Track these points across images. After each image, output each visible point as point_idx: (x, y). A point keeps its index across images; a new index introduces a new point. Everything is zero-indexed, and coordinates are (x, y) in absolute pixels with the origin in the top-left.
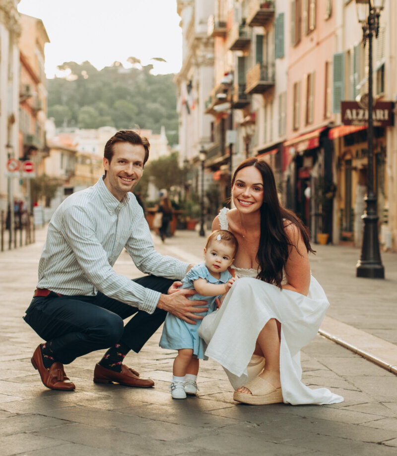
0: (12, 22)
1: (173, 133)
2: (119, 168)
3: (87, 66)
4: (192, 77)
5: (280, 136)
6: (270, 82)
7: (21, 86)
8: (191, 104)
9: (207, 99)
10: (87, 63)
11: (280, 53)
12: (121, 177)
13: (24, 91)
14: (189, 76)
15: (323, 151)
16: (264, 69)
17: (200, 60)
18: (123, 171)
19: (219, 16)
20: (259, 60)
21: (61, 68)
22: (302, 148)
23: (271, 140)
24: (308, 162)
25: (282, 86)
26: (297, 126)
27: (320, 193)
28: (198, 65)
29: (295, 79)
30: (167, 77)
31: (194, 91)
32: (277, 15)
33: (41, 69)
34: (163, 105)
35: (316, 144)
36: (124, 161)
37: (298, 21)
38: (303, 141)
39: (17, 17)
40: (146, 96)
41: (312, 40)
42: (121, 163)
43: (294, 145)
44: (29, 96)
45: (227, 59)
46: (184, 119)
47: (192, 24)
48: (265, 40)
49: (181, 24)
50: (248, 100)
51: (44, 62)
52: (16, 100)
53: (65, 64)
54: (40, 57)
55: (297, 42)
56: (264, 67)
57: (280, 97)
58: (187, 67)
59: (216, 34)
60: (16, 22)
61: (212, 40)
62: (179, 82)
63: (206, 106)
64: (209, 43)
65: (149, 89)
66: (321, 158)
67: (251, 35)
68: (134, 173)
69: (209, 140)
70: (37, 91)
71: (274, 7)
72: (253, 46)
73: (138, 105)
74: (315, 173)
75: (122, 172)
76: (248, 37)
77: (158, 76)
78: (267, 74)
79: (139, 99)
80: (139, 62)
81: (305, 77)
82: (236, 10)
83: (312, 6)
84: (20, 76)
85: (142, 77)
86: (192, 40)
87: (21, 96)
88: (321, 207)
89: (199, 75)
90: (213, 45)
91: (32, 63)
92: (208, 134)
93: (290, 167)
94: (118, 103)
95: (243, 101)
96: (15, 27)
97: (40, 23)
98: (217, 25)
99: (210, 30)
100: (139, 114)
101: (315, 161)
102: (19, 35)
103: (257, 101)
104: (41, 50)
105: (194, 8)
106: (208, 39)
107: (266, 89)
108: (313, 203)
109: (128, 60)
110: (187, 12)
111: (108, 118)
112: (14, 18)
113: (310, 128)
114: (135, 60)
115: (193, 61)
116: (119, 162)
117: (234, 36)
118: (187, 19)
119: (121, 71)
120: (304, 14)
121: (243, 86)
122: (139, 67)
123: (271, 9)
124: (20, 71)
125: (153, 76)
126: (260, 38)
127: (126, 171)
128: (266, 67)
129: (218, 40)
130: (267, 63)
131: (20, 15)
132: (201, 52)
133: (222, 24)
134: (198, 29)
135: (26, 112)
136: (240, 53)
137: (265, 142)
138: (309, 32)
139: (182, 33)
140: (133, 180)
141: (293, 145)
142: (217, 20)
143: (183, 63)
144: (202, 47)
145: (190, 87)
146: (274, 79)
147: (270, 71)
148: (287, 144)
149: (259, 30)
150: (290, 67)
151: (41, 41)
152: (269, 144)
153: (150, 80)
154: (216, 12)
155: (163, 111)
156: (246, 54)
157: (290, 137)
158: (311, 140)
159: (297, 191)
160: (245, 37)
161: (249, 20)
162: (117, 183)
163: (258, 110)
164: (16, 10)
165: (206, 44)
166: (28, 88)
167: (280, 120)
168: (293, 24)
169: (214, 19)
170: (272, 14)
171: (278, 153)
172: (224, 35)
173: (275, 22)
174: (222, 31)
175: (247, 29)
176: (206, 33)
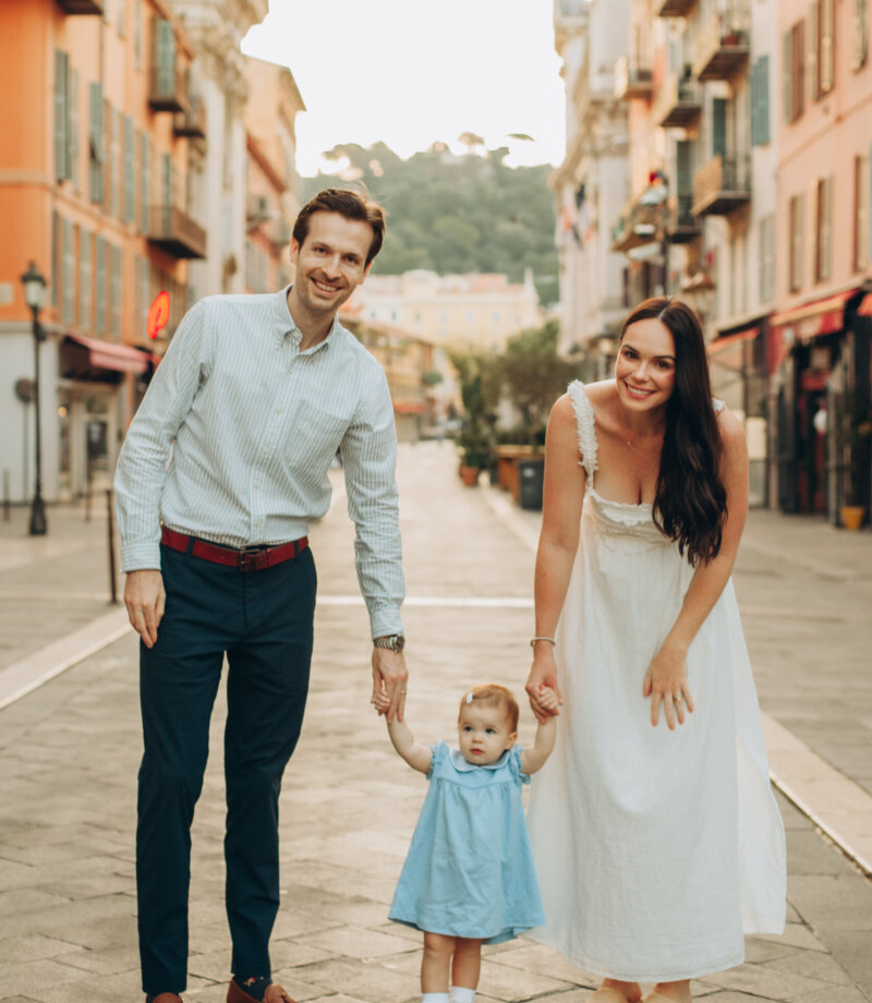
0: (230, 75)
1: (548, 280)
2: (313, 261)
3: (380, 151)
4: (586, 177)
5: (763, 300)
6: (740, 193)
7: (248, 201)
8: (583, 229)
9: (615, 220)
10: (380, 146)
11: (760, 136)
12: (314, 280)
13: (255, 209)
14: (580, 174)
15: (851, 338)
16: (729, 168)
17: (600, 144)
18: (320, 268)
19: (638, 58)
20: (720, 148)
21: (330, 155)
22: (809, 330)
23: (745, 309)
24: (820, 359)
25: (766, 202)
26: (797, 283)
27: (847, 422)
28: (596, 154)
29: (792, 188)
30: (537, 172)
31: (588, 205)
32: (754, 60)
33: (289, 163)
34: (528, 224)
35: (837, 323)
36: (324, 250)
37: (797, 71)
38: (810, 318)
39: (240, 65)
40: (496, 208)
41: (826, 111)
42: (318, 253)
43: (793, 324)
44: (265, 219)
45: (654, 145)
46: (569, 258)
47: (584, 72)
48: (729, 110)
49: (563, 73)
50: (696, 227)
51: (294, 150)
52: (240, 225)
53: (339, 147)
54: (286, 141)
55: (796, 113)
56: (728, 164)
57: (763, 224)
58: (575, 157)
59: (631, 94)
60: (238, 74)
61: (623, 106)
62: (559, 187)
63: (614, 237)
64: (618, 111)
65: (501, 194)
66: (848, 353)
67: (703, 98)
68: (340, 275)
69: (619, 302)
70: (282, 208)
71: (748, 43)
72: (707, 121)
73: (479, 226)
74: (835, 382)
75: (318, 271)
76: (694, 102)
77: (520, 169)
78: (735, 178)
79: (482, 215)
80: (480, 141)
81: (813, 185)
82: (672, 47)
83: (827, 42)
84: (247, 180)
85: (486, 172)
86: (584, 105)
87: (250, 219)
88: (848, 452)
89: (600, 174)
90: (626, 115)
91: (271, 153)
92: (617, 290)
93: (783, 368)
94: (442, 223)
95: (687, 229)
96: (237, 86)
97: (286, 75)
98: (634, 77)
99: (620, 85)
100: (482, 243)
101: (835, 358)
102: (244, 100)
103: (716, 230)
104: (289, 125)
105: (587, 42)
106: (616, 103)
107: (734, 208)
108: (832, 444)
109: (460, 139)
110: (575, 48)
111: (420, 252)
112: (234, 66)
113: (823, 291)
114: (473, 139)
115: (587, 146)
116: (315, 249)
117: (667, 100)
118: (576, 63)
119: (446, 160)
120: (810, 59)
121: (686, 200)
122: (481, 151)
123: (742, 47)
124: (247, 168)
125: (509, 169)
126: (721, 106)
127: (324, 270)
128: (734, 164)
129: (637, 106)
130: (735, 153)
131: (245, 58)
132: (602, 129)
133: (644, 75)
134: (597, 83)
135: (260, 250)
136: (679, 134)
137: (732, 312)
138: (821, 95)
139: (566, 91)
140: (339, 289)
141: (789, 324)
142: (634, 67)
143: (568, 150)
144: (604, 119)
145: (580, 196)
146: (748, 187)
147: (741, 171)
148: (777, 321)
149: (719, 89)
150: (782, 165)
151: (289, 108)
152: (741, 318)
153: (503, 177)
154: (632, 50)
155: (529, 236)
156: (693, 135)
157: (785, 306)
158: (828, 316)
159: (798, 415)
160: (689, 103)
161: (697, 69)
162: (306, 290)
163: (716, 249)
164: (238, 51)
165: (613, 113)
166: (262, 204)
167: (762, 271)
168: (788, 77)
169: (628, 64)
170: (743, 58)
171: (760, 339)
172: (648, 97)
173: (751, 72)
174: (643, 88)
175: (693, 86)
176: (612, 91)
